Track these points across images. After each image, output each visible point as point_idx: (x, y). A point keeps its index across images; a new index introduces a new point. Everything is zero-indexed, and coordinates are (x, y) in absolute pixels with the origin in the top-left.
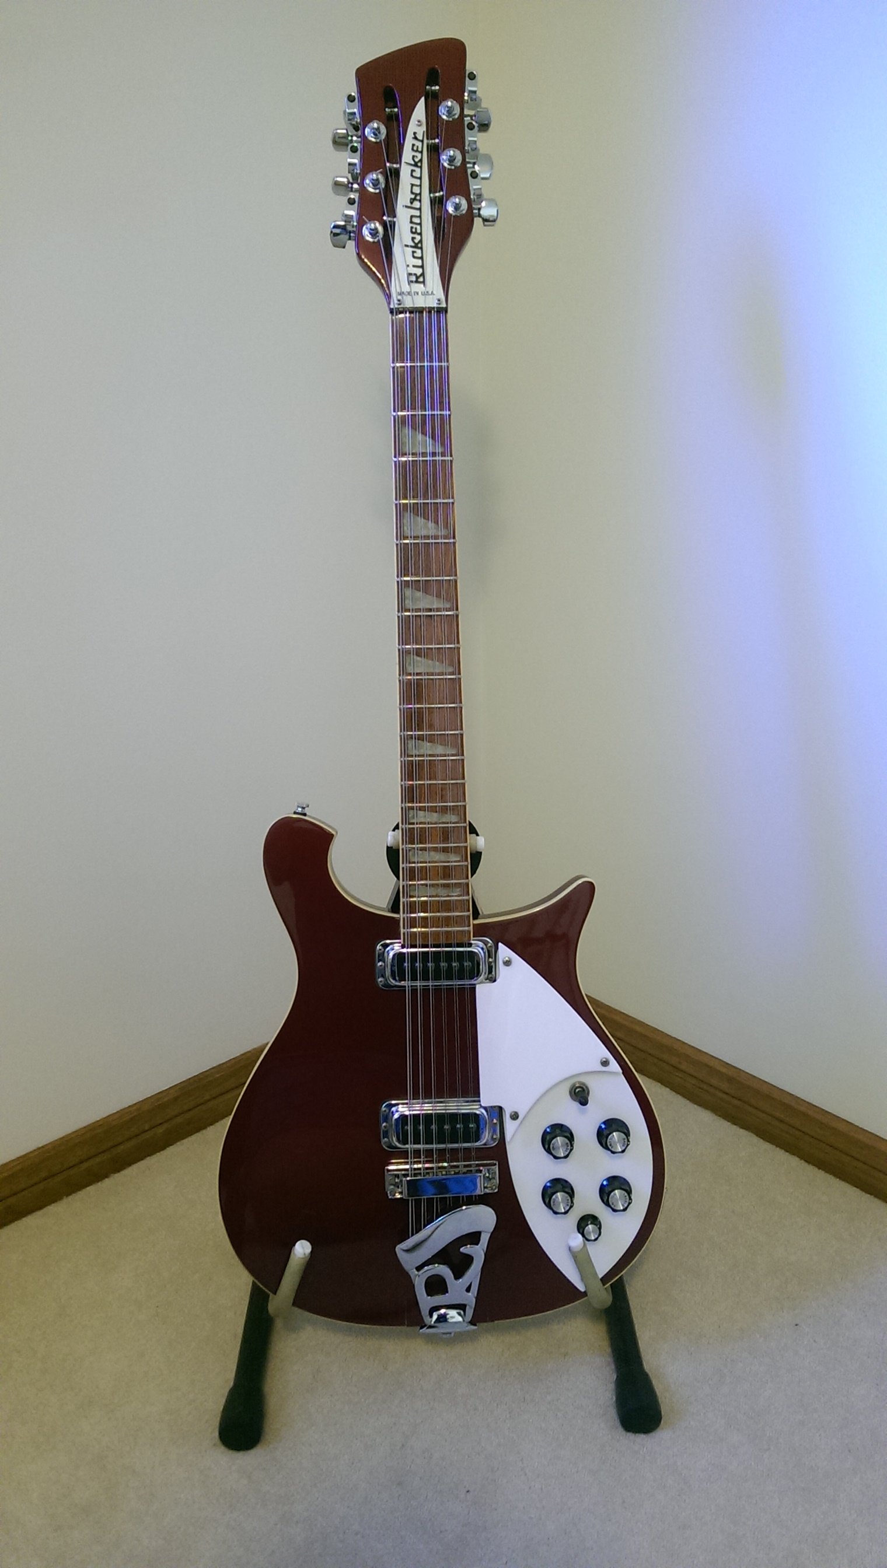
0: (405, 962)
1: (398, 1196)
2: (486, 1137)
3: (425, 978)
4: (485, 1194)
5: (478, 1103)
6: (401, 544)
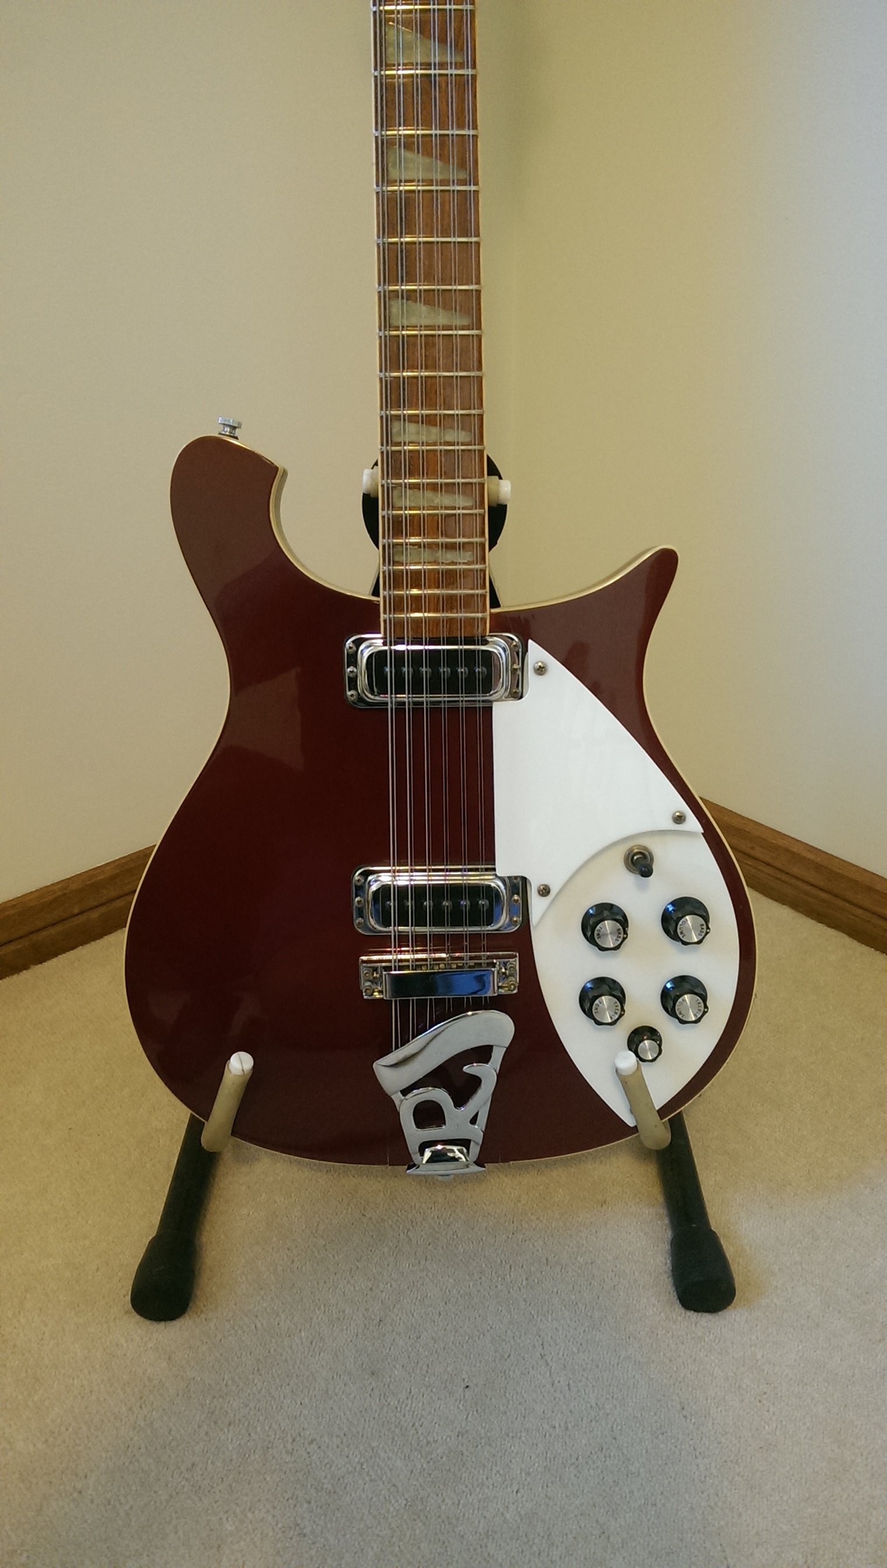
0: (386, 665)
1: (377, 995)
2: (503, 922)
3: (417, 689)
4: (498, 995)
5: (494, 873)
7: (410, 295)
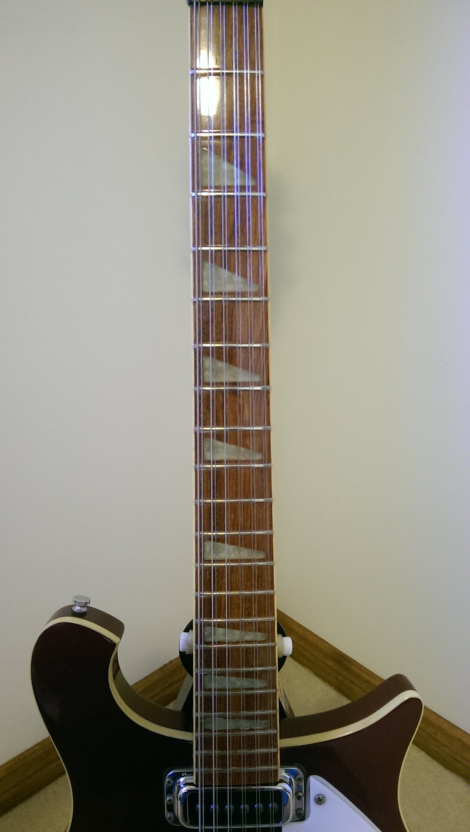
0: (198, 803)
3: (222, 822)
6: (199, 301)
7: (220, 539)
